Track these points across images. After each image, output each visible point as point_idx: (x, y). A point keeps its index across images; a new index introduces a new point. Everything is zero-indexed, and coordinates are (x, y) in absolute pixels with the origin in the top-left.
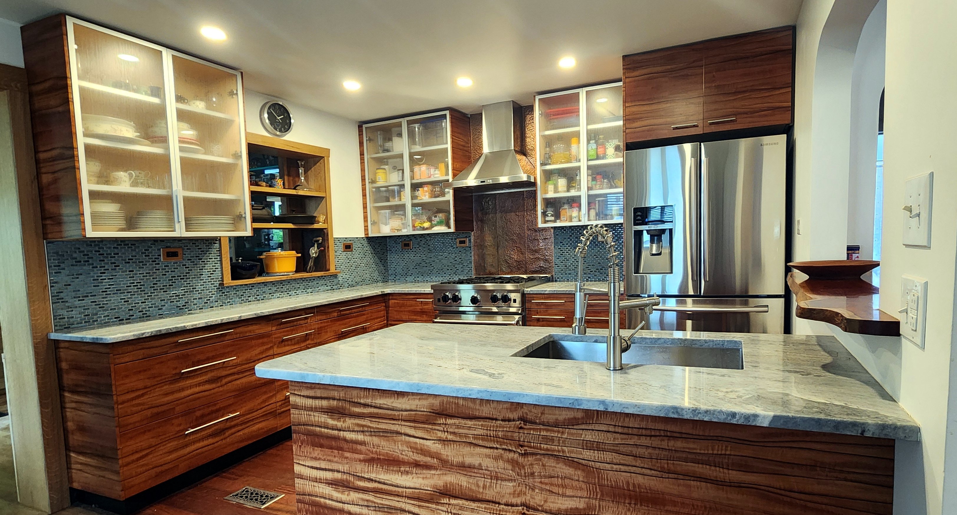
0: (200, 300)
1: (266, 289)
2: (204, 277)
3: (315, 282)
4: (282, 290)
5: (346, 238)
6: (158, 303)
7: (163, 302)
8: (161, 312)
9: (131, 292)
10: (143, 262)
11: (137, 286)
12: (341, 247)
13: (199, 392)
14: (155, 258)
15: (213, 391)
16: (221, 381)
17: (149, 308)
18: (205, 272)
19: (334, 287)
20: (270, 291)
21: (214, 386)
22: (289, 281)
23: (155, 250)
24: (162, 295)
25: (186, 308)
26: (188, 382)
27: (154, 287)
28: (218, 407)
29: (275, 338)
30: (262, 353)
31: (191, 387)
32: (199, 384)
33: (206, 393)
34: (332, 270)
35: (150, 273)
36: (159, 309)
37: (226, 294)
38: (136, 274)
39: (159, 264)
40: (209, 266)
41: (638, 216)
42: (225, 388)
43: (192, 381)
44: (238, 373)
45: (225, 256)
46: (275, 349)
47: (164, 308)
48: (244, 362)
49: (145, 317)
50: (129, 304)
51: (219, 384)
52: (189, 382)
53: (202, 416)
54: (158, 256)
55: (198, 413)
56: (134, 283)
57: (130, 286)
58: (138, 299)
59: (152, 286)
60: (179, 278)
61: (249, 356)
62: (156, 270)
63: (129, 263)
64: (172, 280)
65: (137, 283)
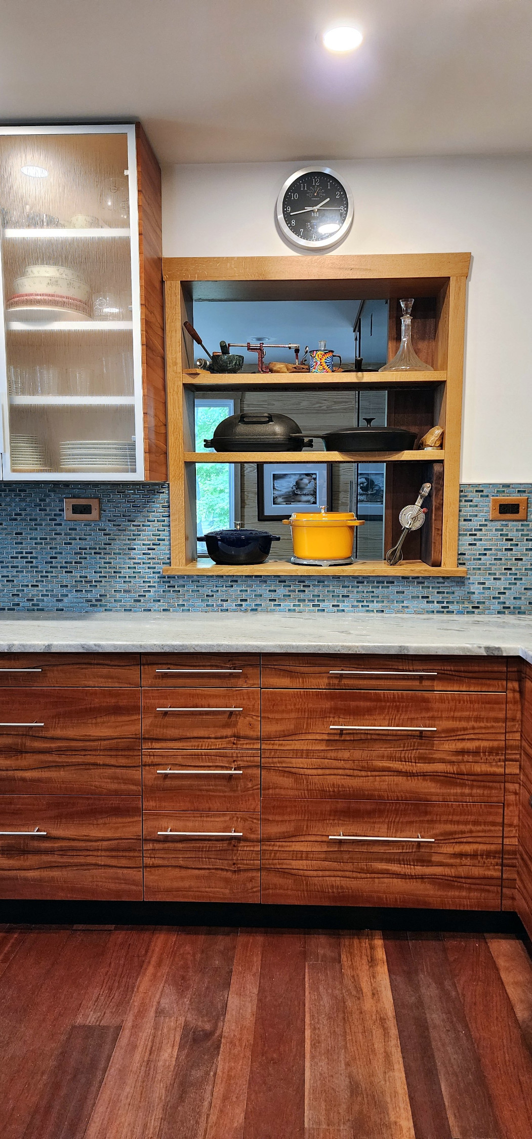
0: (127, 595)
1: (263, 589)
2: (137, 554)
3: (393, 589)
4: (302, 595)
5: (507, 486)
6: (58, 591)
7: (65, 590)
8: (60, 605)
9: (17, 567)
10: (36, 520)
11: (27, 558)
12: (486, 509)
14: (55, 515)
17: (42, 595)
18: (140, 546)
19: (451, 607)
20: (273, 595)
22: (321, 580)
23: (54, 501)
24: (66, 579)
25: (101, 605)
27: (51, 562)
34: (449, 565)
35: (46, 539)
36: (57, 600)
37: (176, 589)
38: (26, 539)
39: (60, 525)
40: (147, 535)
45: (177, 516)
47: (65, 599)
49: (35, 610)
50: (13, 586)
54: (60, 510)
56: (22, 553)
57: (17, 558)
58: (26, 577)
59: (49, 560)
60: (93, 551)
62: (56, 534)
63: (16, 520)
64: (81, 554)
65: (26, 553)
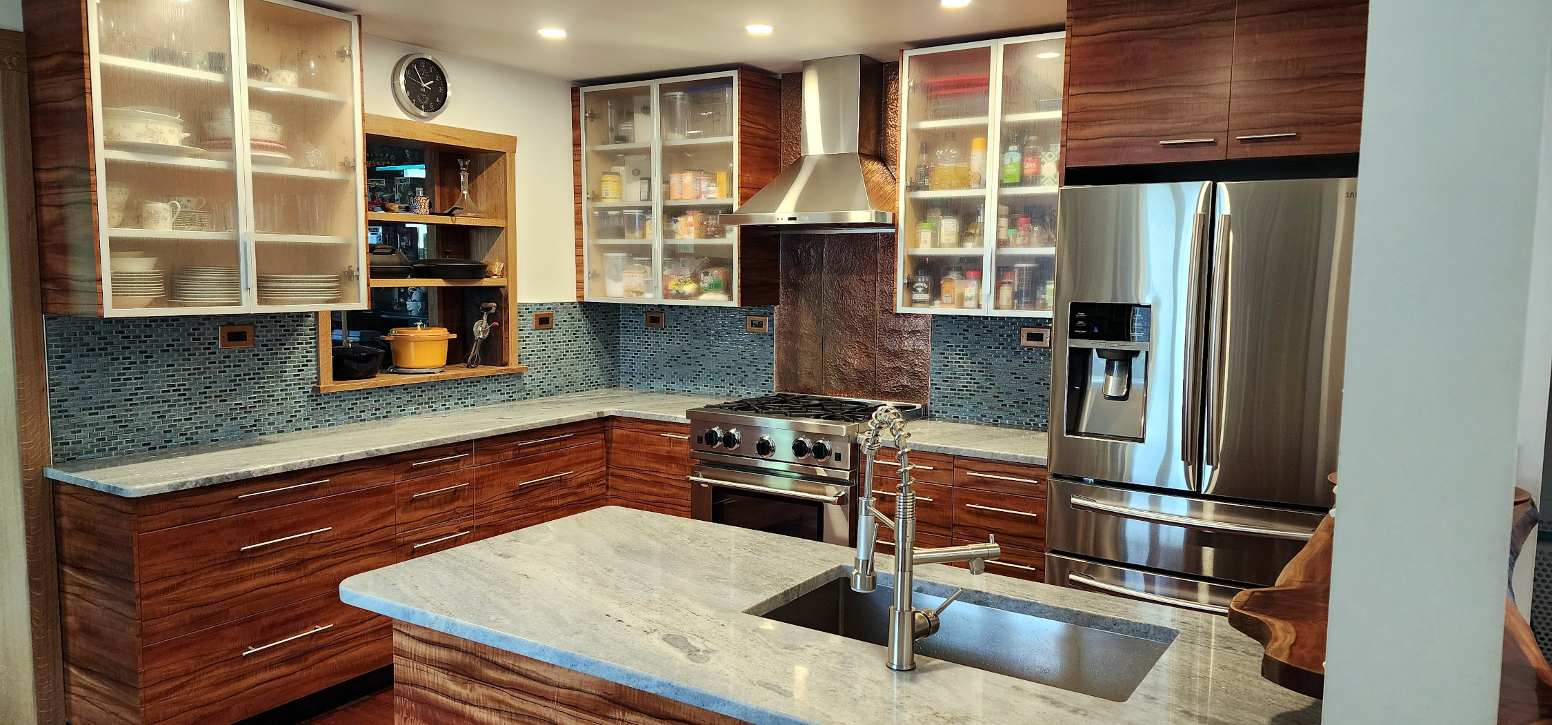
0: (280, 417)
1: (392, 398)
2: (289, 375)
3: (480, 387)
4: (420, 400)
5: (541, 304)
6: (212, 421)
7: (219, 421)
8: (215, 436)
9: (169, 401)
10: (189, 350)
11: (179, 390)
12: (531, 322)
13: (269, 586)
14: (209, 344)
15: (290, 585)
16: (305, 567)
17: (196, 428)
18: (290, 369)
19: (515, 396)
20: (399, 402)
21: (293, 575)
22: (433, 385)
23: (209, 329)
24: (217, 406)
25: (255, 430)
26: (251, 567)
27: (205, 393)
28: (297, 611)
29: (399, 494)
30: (375, 520)
31: (255, 575)
32: (268, 572)
33: (280, 587)
34: (513, 365)
35: (200, 369)
36: (212, 431)
37: (323, 406)
38: (179, 370)
39: (215, 353)
40: (297, 356)
41: (1081, 319)
42: (312, 579)
43: (258, 566)
44: (334, 555)
45: (325, 338)
46: (399, 514)
47: (220, 429)
48: (344, 536)
49: (191, 445)
50: (164, 422)
51: (302, 573)
52: (254, 566)
53: (273, 626)
54: (214, 339)
55: (265, 622)
56: (174, 386)
57: (169, 391)
58: (178, 413)
59: (203, 390)
60: (247, 377)
61: (354, 525)
62: (210, 363)
63: (168, 351)
64: (235, 380)
65: (179, 385)
